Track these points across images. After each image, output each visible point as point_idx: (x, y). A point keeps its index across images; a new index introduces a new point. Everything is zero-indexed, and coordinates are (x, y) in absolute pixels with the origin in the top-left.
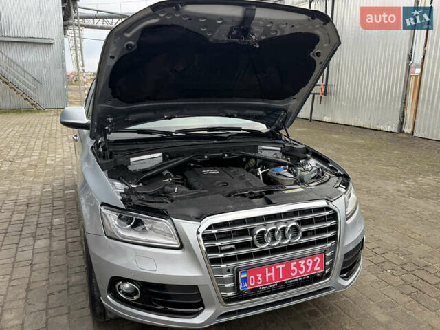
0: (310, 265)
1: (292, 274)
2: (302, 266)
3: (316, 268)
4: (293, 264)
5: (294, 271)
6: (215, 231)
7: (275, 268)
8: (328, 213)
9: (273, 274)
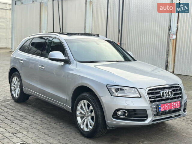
0: (176, 105)
3: (178, 106)
4: (172, 104)
5: (172, 106)
6: (150, 92)
7: (168, 105)
8: (179, 88)
9: (167, 107)
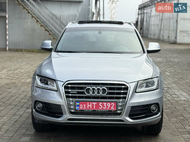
0: (109, 106)
1: (100, 108)
2: (105, 105)
6: (70, 86)
7: (92, 104)
8: (123, 87)
9: (90, 106)
